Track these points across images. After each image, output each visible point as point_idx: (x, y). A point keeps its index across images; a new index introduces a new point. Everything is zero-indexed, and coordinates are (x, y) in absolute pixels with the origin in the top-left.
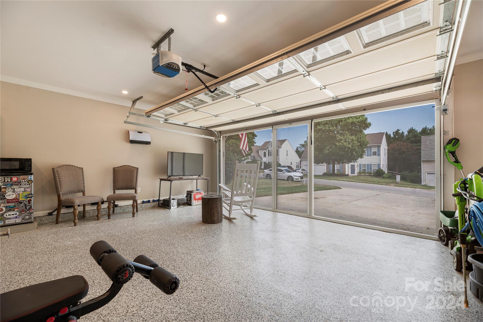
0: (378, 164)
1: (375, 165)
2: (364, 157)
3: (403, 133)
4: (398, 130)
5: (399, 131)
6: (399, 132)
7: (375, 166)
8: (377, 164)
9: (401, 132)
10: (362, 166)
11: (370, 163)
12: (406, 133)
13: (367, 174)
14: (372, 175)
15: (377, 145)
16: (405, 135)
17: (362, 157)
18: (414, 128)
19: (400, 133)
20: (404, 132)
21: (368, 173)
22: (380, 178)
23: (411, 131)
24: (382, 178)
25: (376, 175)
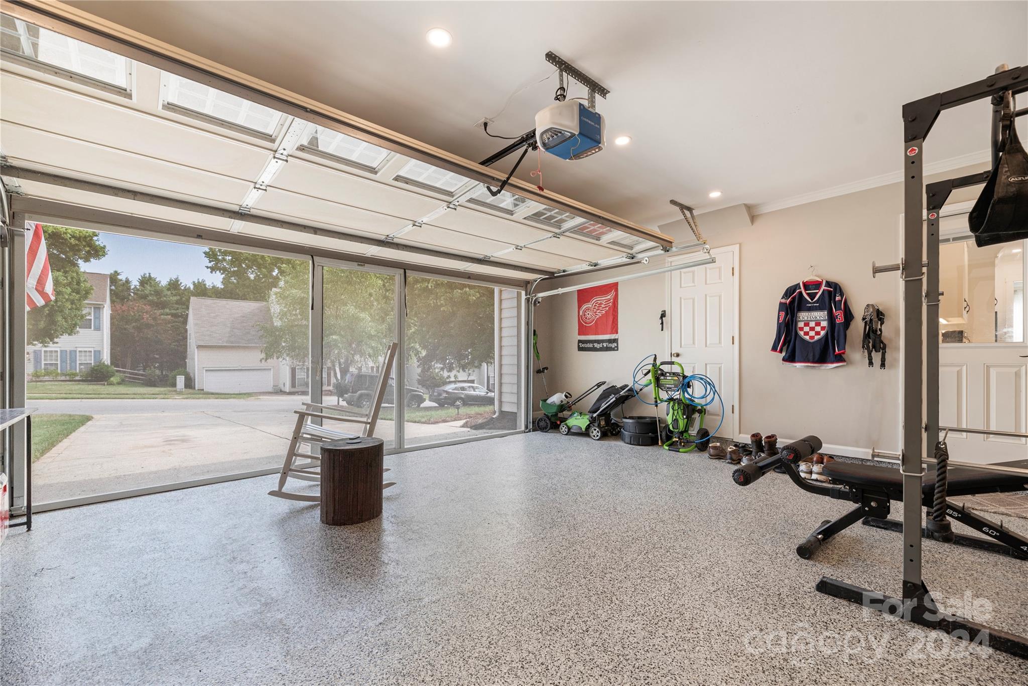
0: (95, 351)
1: (88, 354)
2: (78, 332)
3: (128, 281)
4: (116, 272)
5: (118, 274)
6: (120, 277)
7: (86, 356)
8: (92, 350)
9: (124, 279)
10: (80, 356)
11: (73, 349)
12: (135, 283)
13: (63, 378)
14: (78, 378)
15: (94, 304)
16: (132, 287)
17: (71, 331)
18: (152, 276)
19: (121, 280)
20: (130, 280)
21: (66, 375)
22: (104, 385)
23: (146, 281)
24: (107, 385)
25: (89, 379)
